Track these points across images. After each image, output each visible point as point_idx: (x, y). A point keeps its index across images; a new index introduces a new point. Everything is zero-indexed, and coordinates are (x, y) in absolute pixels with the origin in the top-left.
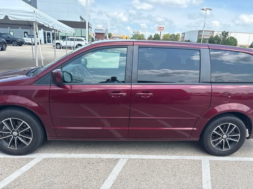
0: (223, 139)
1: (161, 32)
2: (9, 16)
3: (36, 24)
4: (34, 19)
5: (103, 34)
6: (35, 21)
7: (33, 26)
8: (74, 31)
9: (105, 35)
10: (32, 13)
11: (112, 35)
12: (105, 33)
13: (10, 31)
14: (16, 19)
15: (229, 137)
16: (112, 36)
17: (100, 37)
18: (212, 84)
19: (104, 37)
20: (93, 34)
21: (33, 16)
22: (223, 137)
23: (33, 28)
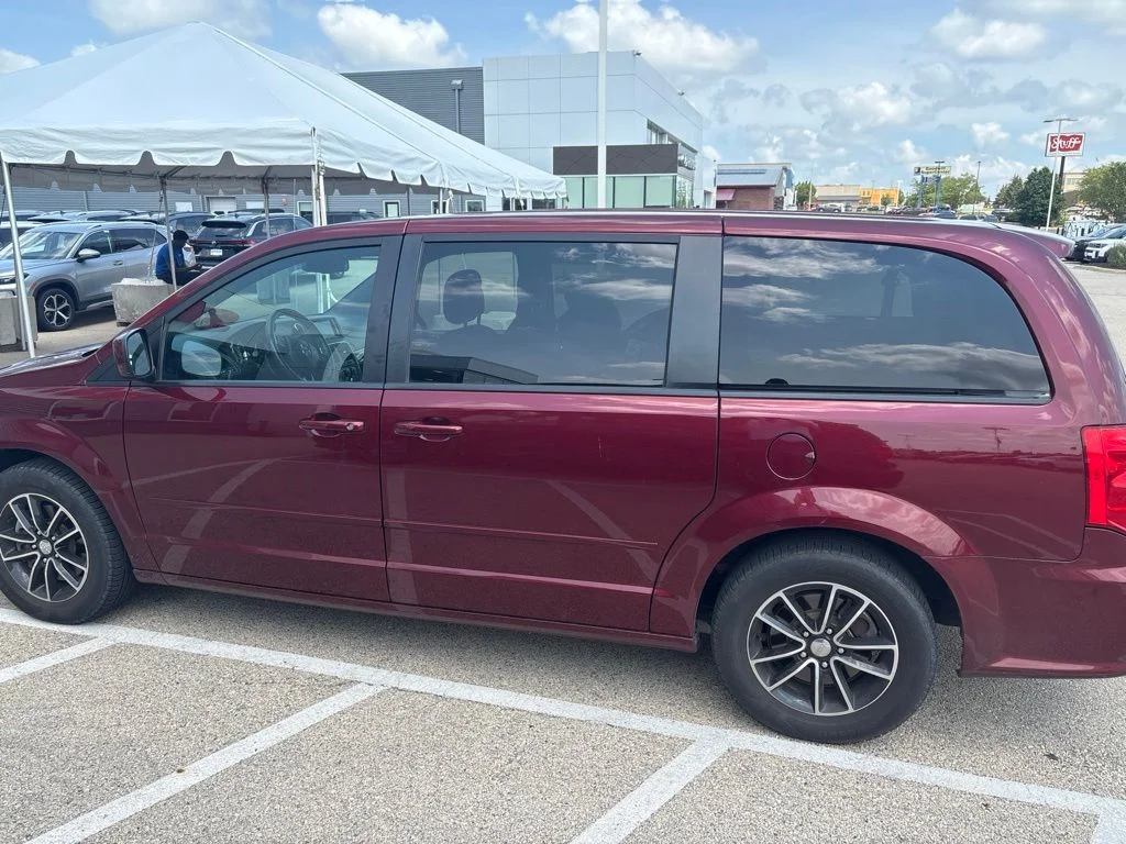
0: (811, 660)
1: (1063, 158)
2: (237, 154)
3: (319, 174)
4: (313, 158)
5: (766, 188)
6: (316, 163)
7: (310, 179)
8: (563, 188)
9: (777, 195)
10: (304, 135)
11: (814, 191)
12: (775, 186)
13: (387, 204)
14: (256, 160)
15: (841, 651)
16: (816, 195)
17: (752, 202)
18: (722, 393)
19: (772, 203)
20: (707, 194)
21: (309, 145)
22: (814, 651)
23: (311, 189)
